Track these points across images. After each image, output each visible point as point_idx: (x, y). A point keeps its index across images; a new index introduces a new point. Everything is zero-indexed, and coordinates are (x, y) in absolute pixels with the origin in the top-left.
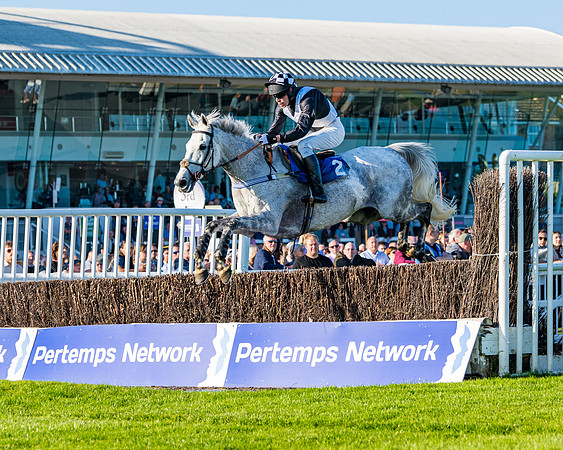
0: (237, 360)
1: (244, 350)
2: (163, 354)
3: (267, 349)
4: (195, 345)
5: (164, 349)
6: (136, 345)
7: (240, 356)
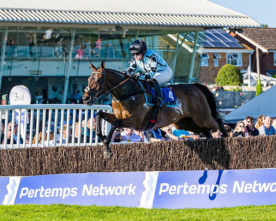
0: (160, 194)
1: (164, 188)
2: (110, 191)
3: (179, 187)
4: (131, 185)
5: (110, 188)
6: (91, 186)
7: (161, 191)
